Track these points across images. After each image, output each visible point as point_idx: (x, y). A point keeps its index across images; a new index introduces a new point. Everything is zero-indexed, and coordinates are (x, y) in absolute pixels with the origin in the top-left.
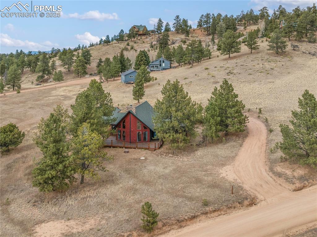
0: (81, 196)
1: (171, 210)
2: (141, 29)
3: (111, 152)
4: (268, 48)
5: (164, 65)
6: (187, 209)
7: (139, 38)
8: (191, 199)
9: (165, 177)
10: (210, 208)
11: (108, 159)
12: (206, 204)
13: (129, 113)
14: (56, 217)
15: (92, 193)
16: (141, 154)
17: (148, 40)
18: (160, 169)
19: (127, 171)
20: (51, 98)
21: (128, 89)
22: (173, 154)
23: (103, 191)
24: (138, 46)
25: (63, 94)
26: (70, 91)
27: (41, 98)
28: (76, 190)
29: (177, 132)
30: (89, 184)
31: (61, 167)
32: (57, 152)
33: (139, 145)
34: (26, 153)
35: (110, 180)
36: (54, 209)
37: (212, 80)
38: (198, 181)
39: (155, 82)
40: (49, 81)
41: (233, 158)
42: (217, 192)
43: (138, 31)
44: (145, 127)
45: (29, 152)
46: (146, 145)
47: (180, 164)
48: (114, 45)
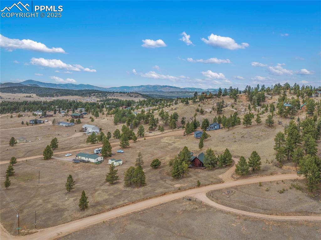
0: (183, 180)
1: (204, 183)
2: (208, 95)
3: (190, 169)
4: (265, 123)
5: (216, 127)
6: (207, 183)
7: (206, 100)
8: (209, 181)
9: (204, 176)
10: (213, 183)
11: (190, 171)
12: (212, 182)
13: (196, 157)
14: (178, 184)
15: (186, 179)
16: (199, 170)
17: (212, 101)
18: (203, 175)
19: (195, 175)
20: (162, 144)
21: (197, 141)
22: (208, 171)
23: (188, 179)
24: (205, 106)
25: (167, 142)
26: (170, 140)
27: (157, 143)
28: (182, 178)
29: (210, 164)
30: (184, 177)
31: (178, 172)
32: (178, 169)
33: (199, 168)
34: (162, 168)
35: (190, 177)
36: (177, 182)
37: (234, 140)
38: (212, 178)
39: (210, 138)
40: (155, 130)
41: (224, 173)
42: (216, 180)
43: (206, 96)
44: (201, 162)
45: (164, 168)
46: (201, 168)
47: (209, 173)
48: (191, 105)
